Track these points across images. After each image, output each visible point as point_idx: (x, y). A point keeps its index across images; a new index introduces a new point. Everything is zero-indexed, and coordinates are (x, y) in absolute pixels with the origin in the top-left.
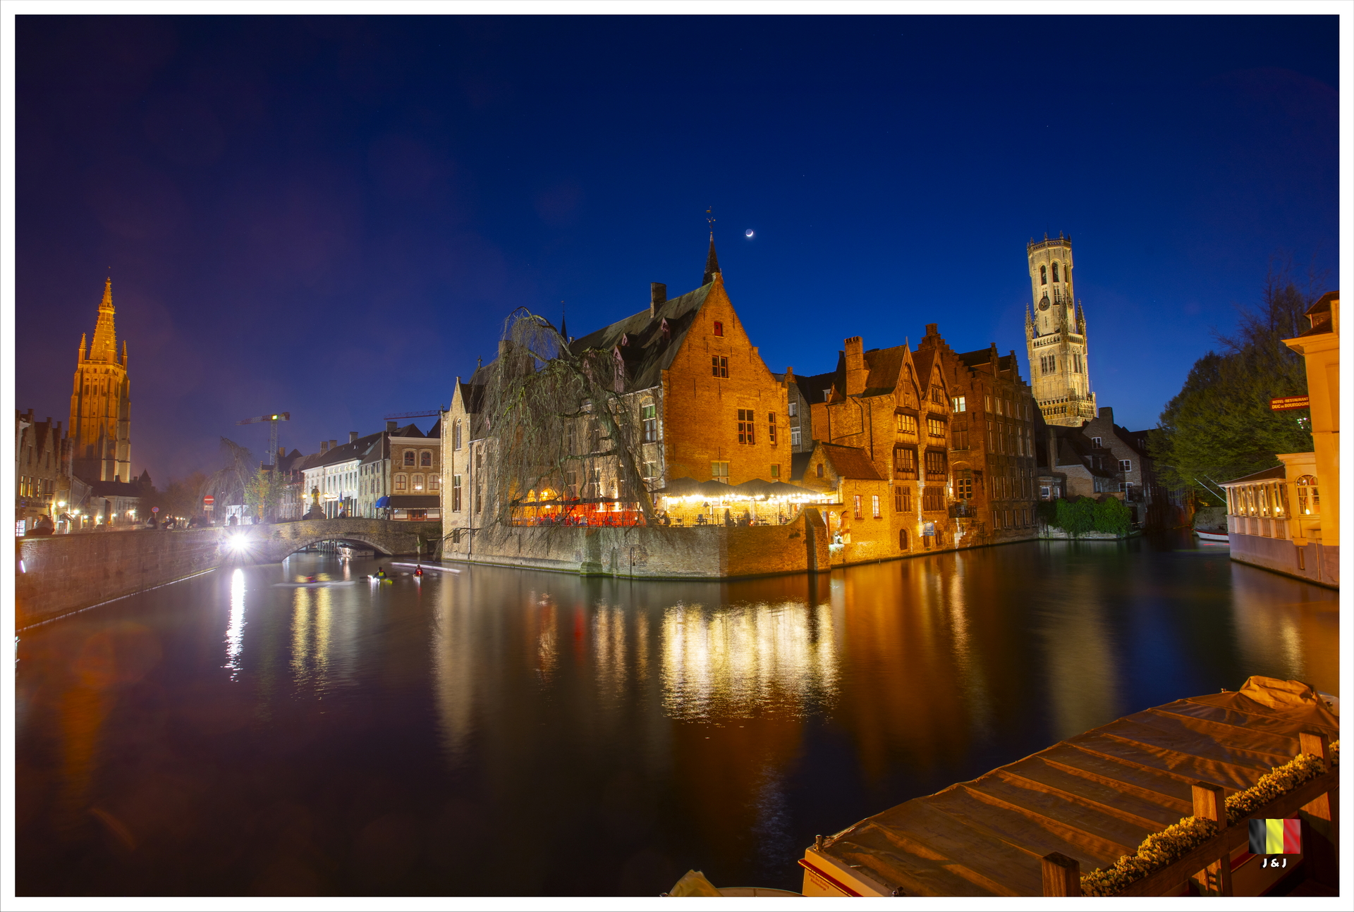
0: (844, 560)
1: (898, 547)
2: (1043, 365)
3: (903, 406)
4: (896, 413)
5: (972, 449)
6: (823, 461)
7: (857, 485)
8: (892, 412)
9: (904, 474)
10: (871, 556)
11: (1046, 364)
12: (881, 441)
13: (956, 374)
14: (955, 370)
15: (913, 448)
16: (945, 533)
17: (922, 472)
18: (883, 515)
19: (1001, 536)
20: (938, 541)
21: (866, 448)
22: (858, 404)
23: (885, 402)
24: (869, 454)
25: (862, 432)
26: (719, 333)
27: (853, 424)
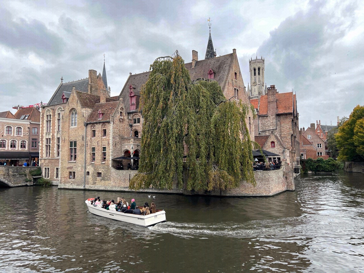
6: (275, 141)
8: (291, 120)
12: (286, 132)
21: (278, 135)
22: (274, 116)
23: (288, 116)
24: (279, 138)
25: (276, 128)
26: (236, 78)
27: (271, 125)
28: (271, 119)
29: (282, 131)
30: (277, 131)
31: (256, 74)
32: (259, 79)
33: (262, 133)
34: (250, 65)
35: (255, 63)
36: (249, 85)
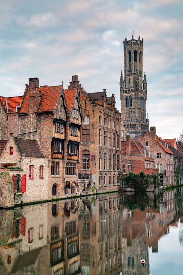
0: (22, 202)
1: (51, 195)
2: (127, 103)
3: (58, 118)
4: (54, 123)
5: (91, 144)
6: (14, 146)
7: (32, 160)
8: (52, 121)
9: (57, 155)
10: (36, 200)
11: (128, 102)
12: (46, 136)
13: (85, 104)
14: (86, 102)
15: (62, 141)
16: (75, 187)
17: (66, 154)
18: (44, 176)
19: (102, 189)
20: (72, 192)
21: (38, 140)
22: (35, 115)
23: (49, 115)
24: (39, 143)
25: (36, 131)
27: (31, 126)
28: (32, 118)
29: (42, 134)
30: (37, 134)
31: (132, 60)
32: (136, 66)
33: (21, 137)
34: (124, 47)
35: (130, 45)
36: (122, 75)
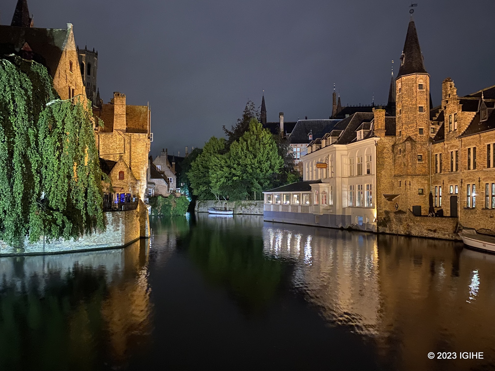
6: (125, 170)
12: (137, 160)
22: (122, 136)
23: (141, 138)
25: (124, 153)
26: (71, 70)
27: (117, 147)
28: (118, 139)
29: (132, 157)
30: (126, 157)
32: (88, 80)
